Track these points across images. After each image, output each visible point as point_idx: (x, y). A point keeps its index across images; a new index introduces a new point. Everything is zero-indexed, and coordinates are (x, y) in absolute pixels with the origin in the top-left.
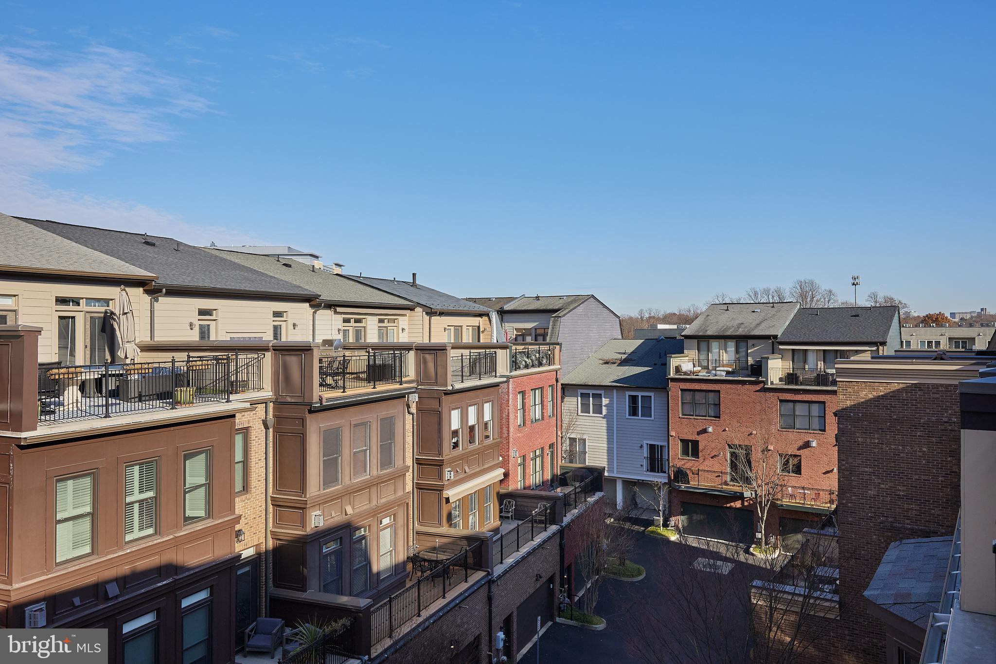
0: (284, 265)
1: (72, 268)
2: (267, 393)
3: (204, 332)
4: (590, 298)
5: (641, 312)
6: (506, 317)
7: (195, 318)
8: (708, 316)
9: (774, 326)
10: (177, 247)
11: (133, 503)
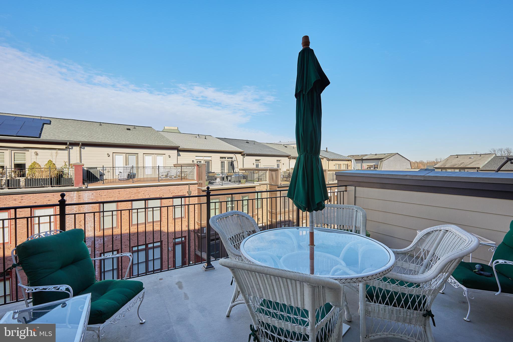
0: (285, 147)
1: (223, 150)
2: (267, 182)
3: (257, 166)
4: (396, 154)
5: (436, 160)
6: (363, 161)
7: (254, 162)
8: (448, 160)
9: (479, 163)
10: (254, 142)
11: (229, 207)
